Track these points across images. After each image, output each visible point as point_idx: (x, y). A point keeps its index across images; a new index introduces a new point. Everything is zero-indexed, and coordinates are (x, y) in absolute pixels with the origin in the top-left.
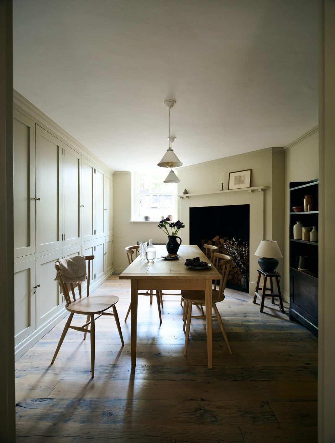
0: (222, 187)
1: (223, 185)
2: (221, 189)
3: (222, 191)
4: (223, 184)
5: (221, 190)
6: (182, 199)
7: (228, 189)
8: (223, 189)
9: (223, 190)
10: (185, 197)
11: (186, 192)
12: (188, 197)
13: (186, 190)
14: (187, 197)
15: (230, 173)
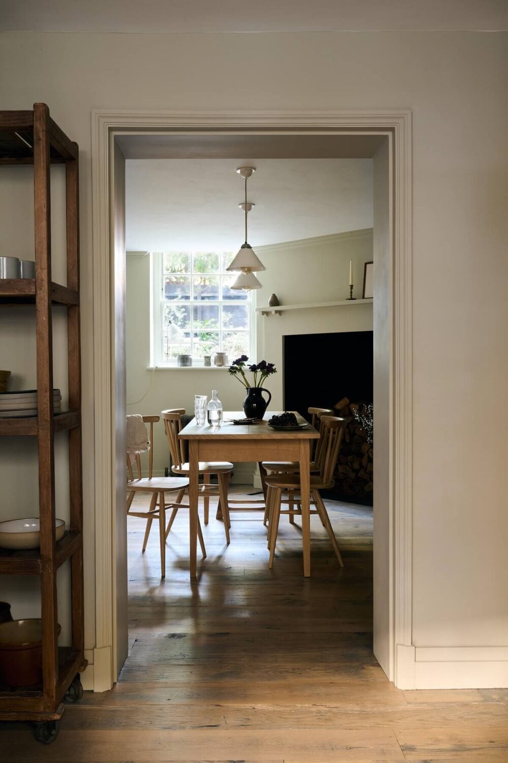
0: (351, 292)
1: (352, 288)
2: (349, 297)
3: (351, 301)
4: (352, 286)
5: (349, 299)
6: (267, 316)
7: (363, 298)
8: (353, 297)
9: (352, 299)
10: (273, 313)
11: (275, 302)
12: (280, 312)
13: (274, 297)
14: (276, 312)
15: (366, 264)
